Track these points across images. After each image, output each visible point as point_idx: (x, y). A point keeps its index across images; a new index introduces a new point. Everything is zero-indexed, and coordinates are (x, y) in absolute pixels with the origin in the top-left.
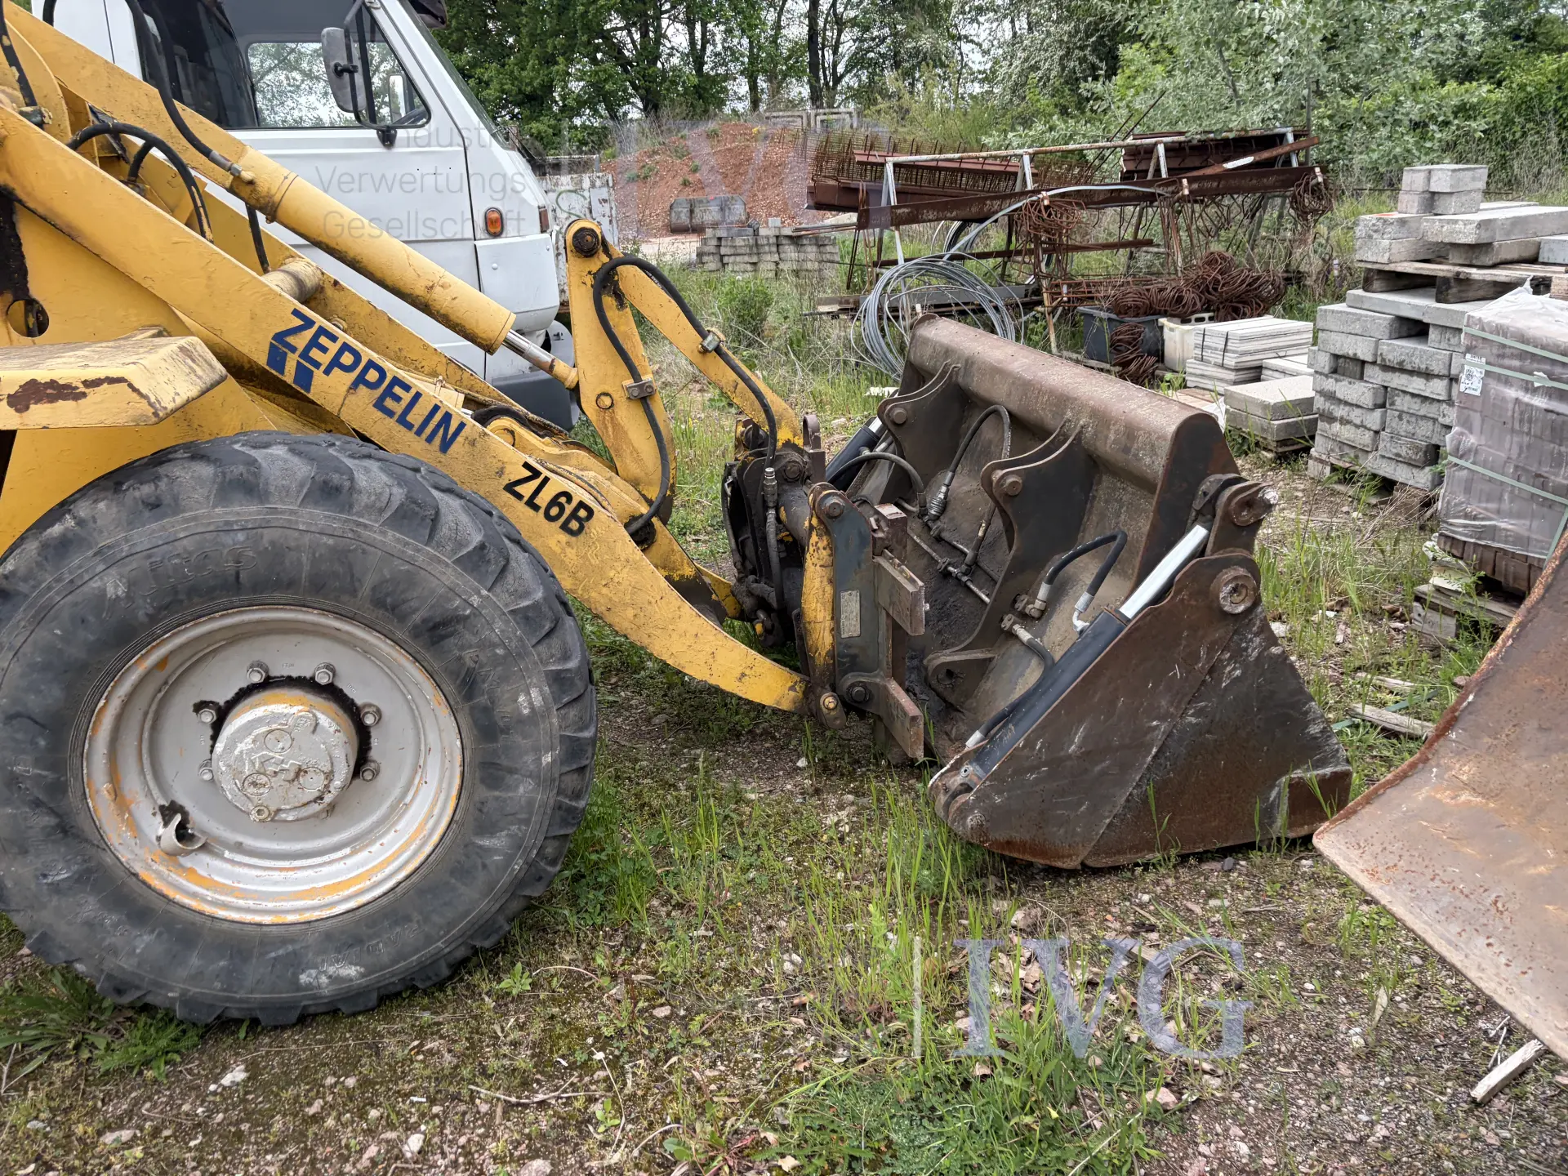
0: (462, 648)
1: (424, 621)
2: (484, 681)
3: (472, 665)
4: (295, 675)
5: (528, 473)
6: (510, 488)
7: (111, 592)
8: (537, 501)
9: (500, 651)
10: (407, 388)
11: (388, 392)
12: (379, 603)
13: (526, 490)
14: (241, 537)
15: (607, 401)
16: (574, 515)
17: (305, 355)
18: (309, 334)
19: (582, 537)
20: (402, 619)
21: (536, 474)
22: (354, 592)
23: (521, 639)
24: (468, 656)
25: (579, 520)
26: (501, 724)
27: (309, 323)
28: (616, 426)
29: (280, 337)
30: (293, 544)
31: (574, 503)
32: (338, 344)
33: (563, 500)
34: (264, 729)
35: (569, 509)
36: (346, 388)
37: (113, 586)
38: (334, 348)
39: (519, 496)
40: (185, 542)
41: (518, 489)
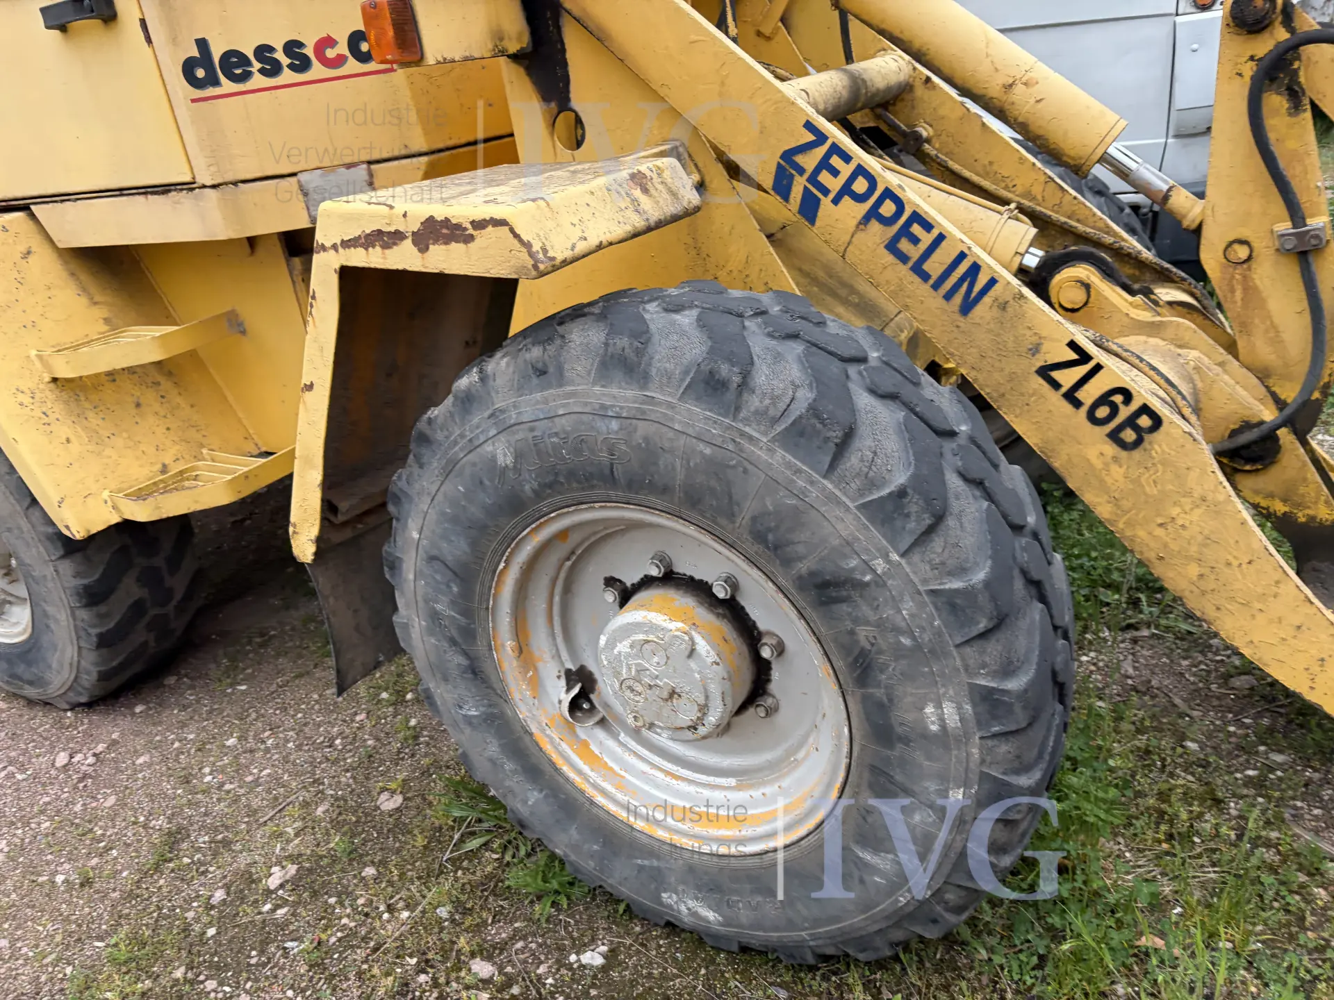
0: (856, 621)
1: (812, 574)
2: (882, 671)
3: (868, 647)
4: (697, 577)
5: (1073, 356)
6: (1045, 372)
7: (501, 460)
8: (1080, 395)
9: (906, 641)
10: (928, 226)
11: (905, 232)
12: (759, 536)
13: (1068, 378)
14: (614, 425)
15: (1242, 252)
16: (1131, 422)
17: (813, 179)
18: (821, 151)
19: (1137, 454)
20: (787, 562)
21: (1084, 357)
22: (731, 516)
23: (939, 634)
24: (863, 633)
25: (1137, 429)
26: (899, 730)
27: (821, 138)
28: (1249, 289)
29: (788, 155)
30: (667, 445)
31: (1135, 406)
32: (852, 166)
33: (1118, 399)
34: (641, 637)
35: (1124, 412)
36: (855, 222)
37: (503, 453)
38: (846, 170)
39: (1056, 385)
40: (563, 420)
41: (1056, 375)
